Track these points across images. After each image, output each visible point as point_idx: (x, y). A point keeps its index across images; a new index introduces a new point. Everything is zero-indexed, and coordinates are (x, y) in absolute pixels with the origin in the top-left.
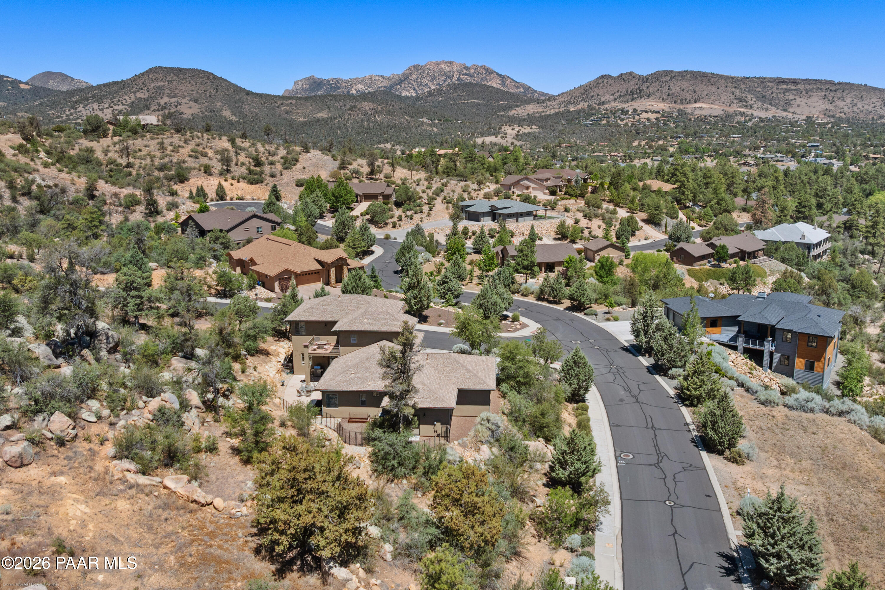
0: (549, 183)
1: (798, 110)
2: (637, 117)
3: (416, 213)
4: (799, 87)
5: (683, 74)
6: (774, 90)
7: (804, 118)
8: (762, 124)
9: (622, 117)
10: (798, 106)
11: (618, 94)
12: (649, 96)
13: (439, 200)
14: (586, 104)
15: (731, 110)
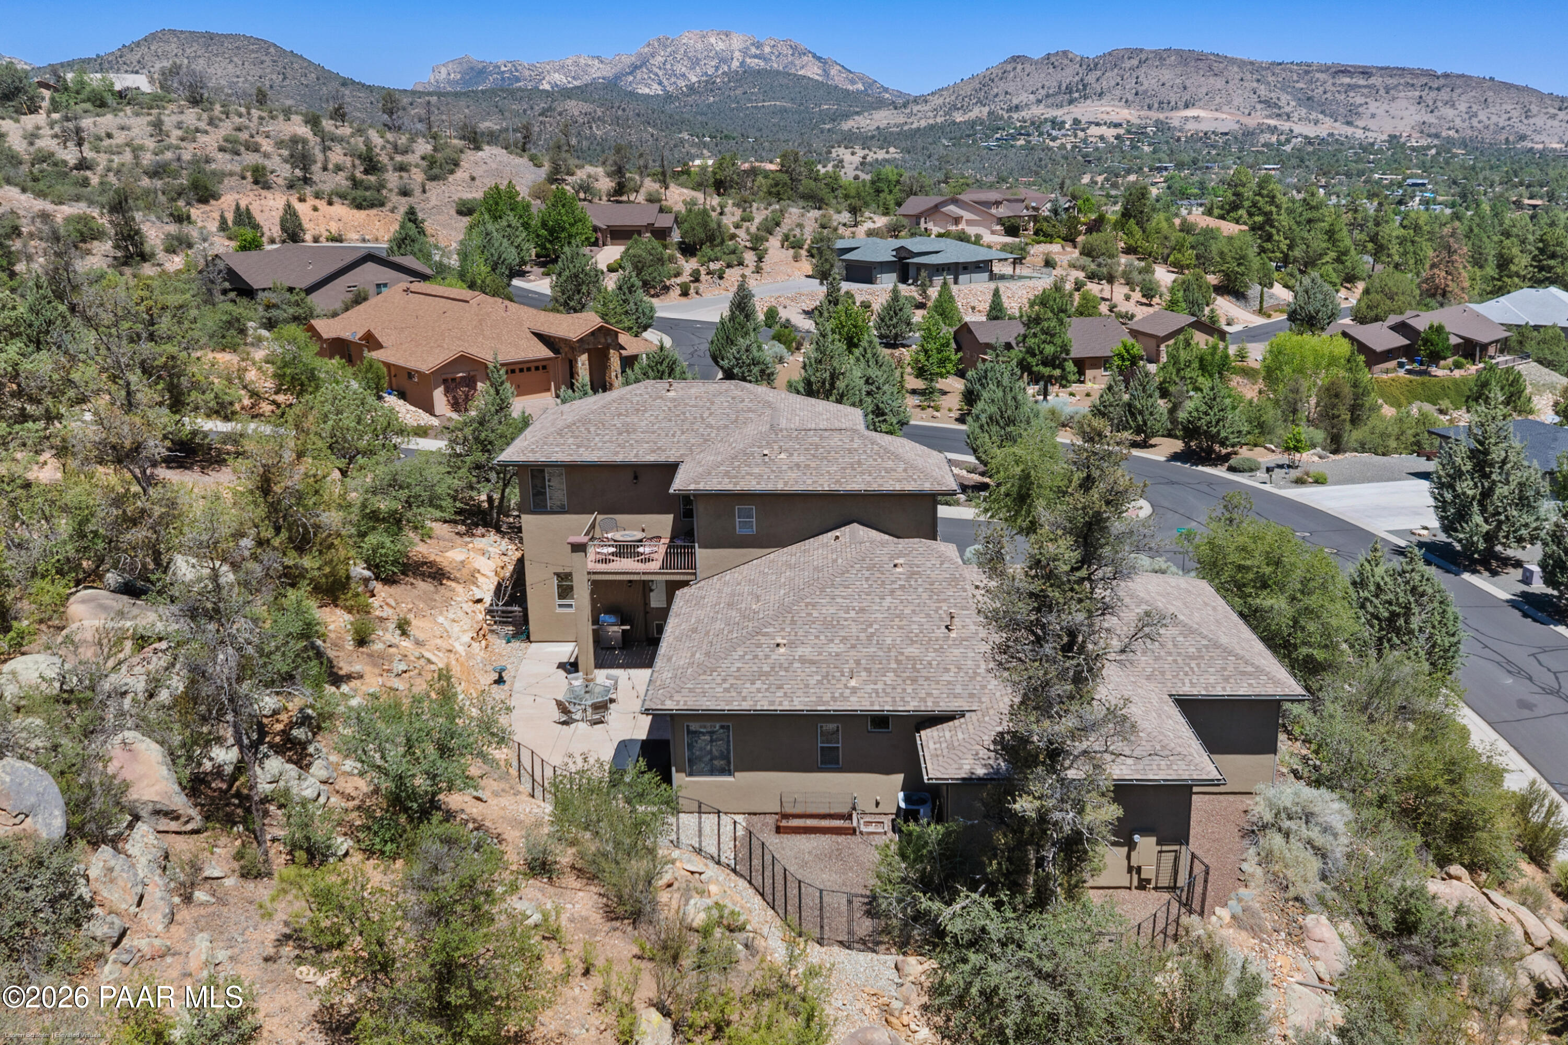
0: (1002, 211)
1: (1371, 124)
2: (1081, 134)
3: (729, 266)
4: (1372, 81)
5: (1161, 56)
6: (1329, 86)
7: (1385, 137)
8: (1310, 149)
9: (1054, 133)
10: (1373, 116)
11: (1043, 92)
12: (1101, 95)
13: (774, 243)
14: (986, 110)
15: (1251, 122)
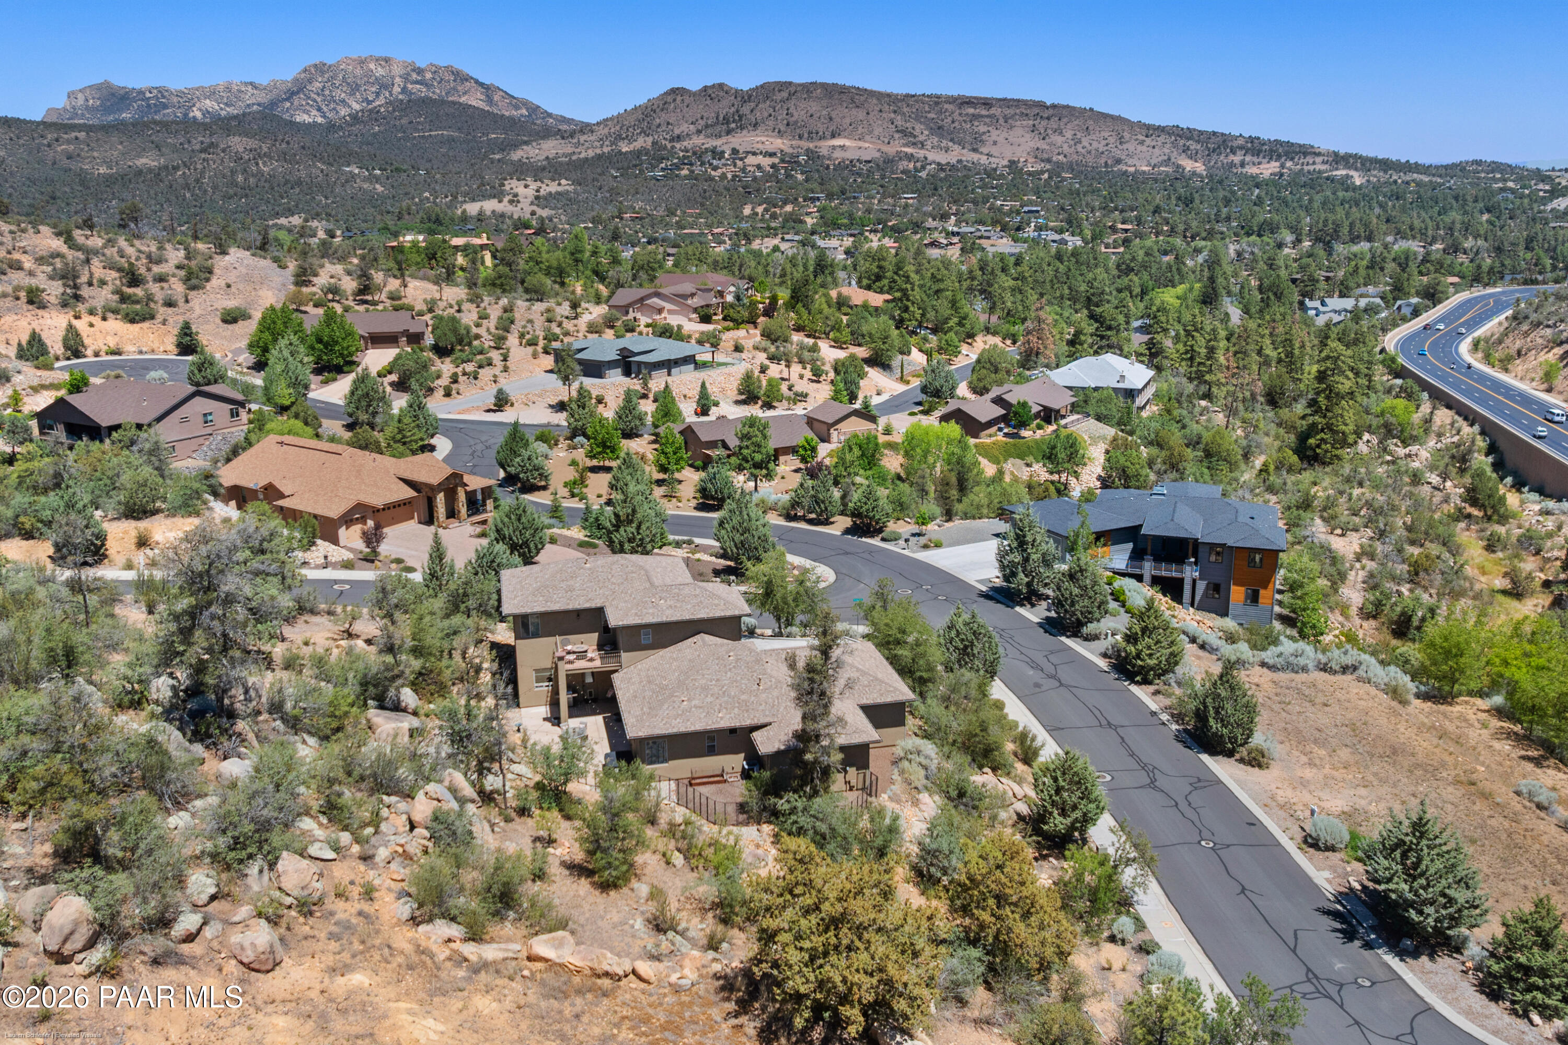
0: (695, 302)
1: (994, 151)
2: (739, 163)
3: (480, 367)
4: (993, 111)
5: (809, 89)
6: (956, 116)
7: (1005, 163)
8: (942, 175)
9: (715, 162)
10: (995, 143)
11: (702, 123)
12: (755, 125)
13: (512, 340)
14: (650, 140)
15: (891, 150)
